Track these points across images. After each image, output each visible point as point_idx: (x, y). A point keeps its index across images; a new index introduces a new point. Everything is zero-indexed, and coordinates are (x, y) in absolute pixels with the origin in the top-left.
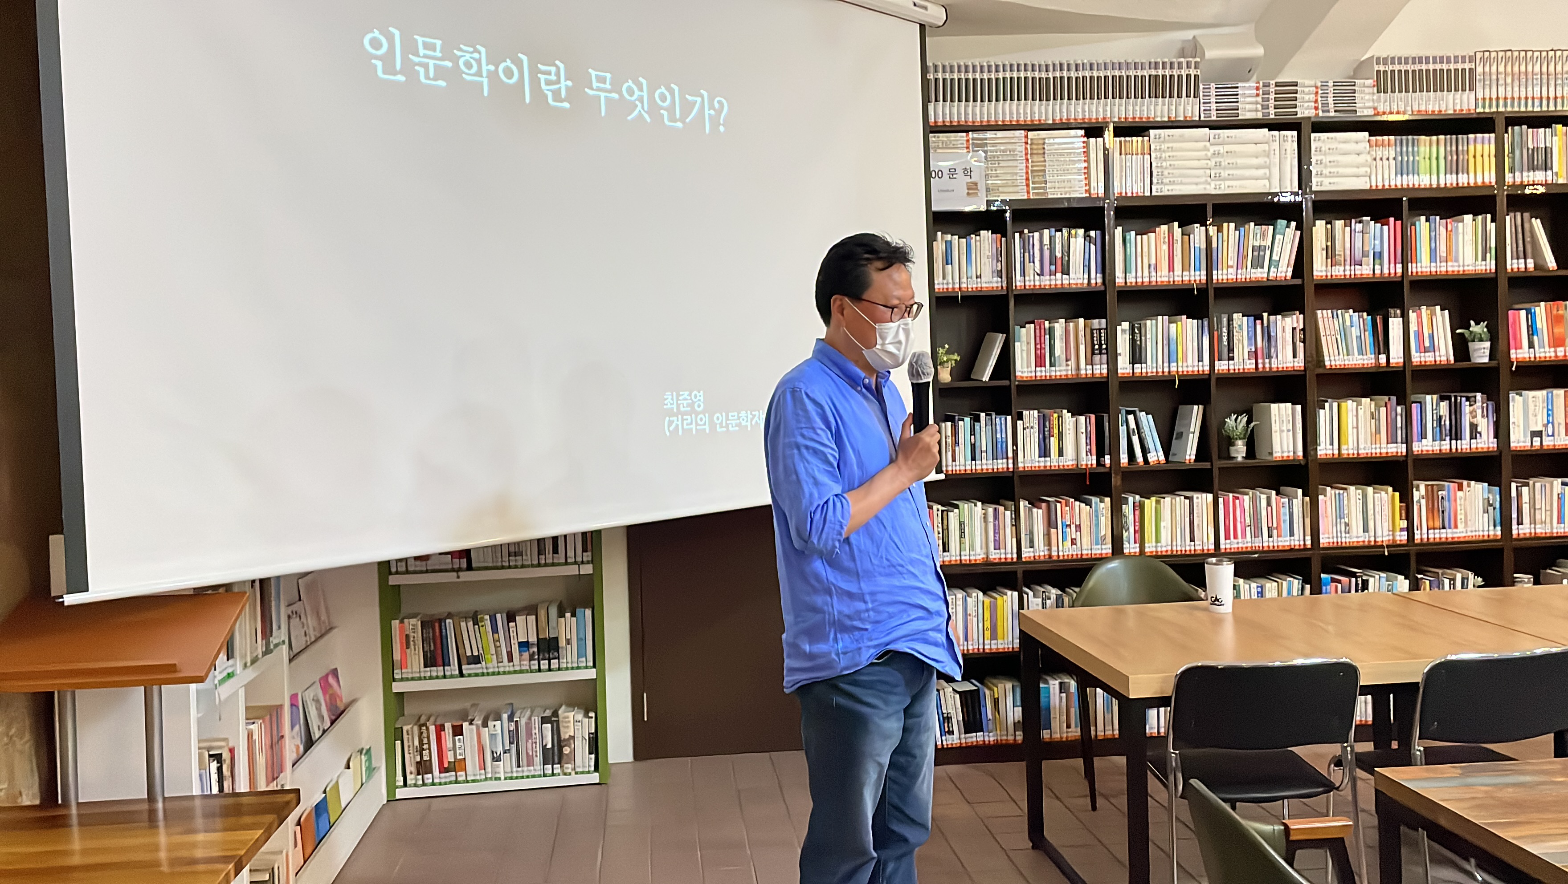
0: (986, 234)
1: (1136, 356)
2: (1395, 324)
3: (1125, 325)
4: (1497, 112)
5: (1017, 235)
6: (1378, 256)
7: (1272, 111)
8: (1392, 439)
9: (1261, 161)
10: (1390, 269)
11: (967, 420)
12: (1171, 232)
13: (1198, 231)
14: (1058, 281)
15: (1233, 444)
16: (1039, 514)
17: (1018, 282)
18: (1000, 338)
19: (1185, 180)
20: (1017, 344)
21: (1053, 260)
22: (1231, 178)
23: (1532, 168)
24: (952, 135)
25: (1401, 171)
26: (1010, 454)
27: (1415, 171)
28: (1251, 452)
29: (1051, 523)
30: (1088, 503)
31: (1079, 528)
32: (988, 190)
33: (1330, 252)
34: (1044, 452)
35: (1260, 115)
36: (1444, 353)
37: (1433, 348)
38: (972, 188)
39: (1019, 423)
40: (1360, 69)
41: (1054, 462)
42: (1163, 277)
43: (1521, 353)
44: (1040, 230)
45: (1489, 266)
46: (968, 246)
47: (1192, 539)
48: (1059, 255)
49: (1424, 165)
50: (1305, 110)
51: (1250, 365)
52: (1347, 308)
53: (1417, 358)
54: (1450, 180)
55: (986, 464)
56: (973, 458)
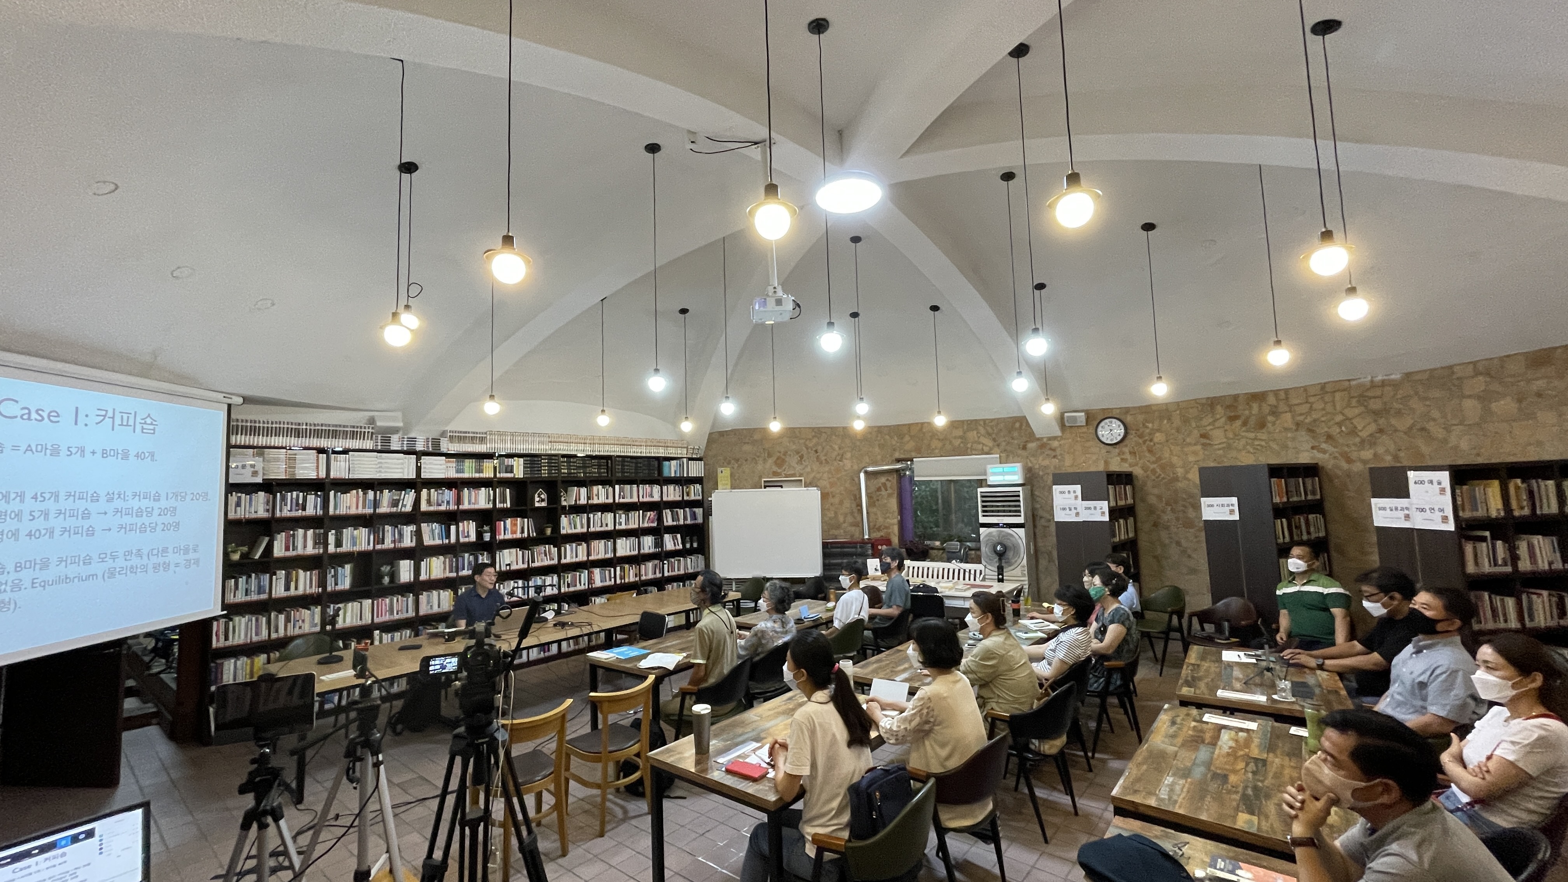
0: (261, 494)
1: (339, 544)
2: (453, 528)
3: (333, 532)
4: (495, 452)
5: (278, 494)
6: (448, 503)
7: (405, 447)
8: (451, 571)
9: (399, 466)
10: (453, 507)
11: (244, 578)
12: (357, 493)
13: (371, 494)
14: (300, 513)
15: (383, 577)
16: (282, 618)
17: (278, 514)
18: (267, 539)
19: (365, 472)
20: (275, 543)
21: (297, 504)
22: (386, 472)
23: (506, 472)
24: (245, 450)
25: (458, 471)
26: (267, 591)
27: (463, 472)
28: (392, 580)
29: (288, 620)
30: (309, 609)
31: (303, 621)
32: (264, 474)
33: (429, 502)
34: (287, 588)
35: (399, 449)
36: (473, 538)
37: (468, 536)
38: (255, 473)
39: (274, 577)
40: (443, 434)
41: (292, 592)
42: (353, 511)
43: (501, 537)
44: (291, 491)
45: (491, 506)
46: (251, 499)
47: (361, 619)
48: (301, 502)
49: (466, 469)
50: (420, 447)
51: (392, 546)
52: (433, 522)
53: (462, 540)
54: (477, 475)
55: (254, 597)
56: (246, 595)
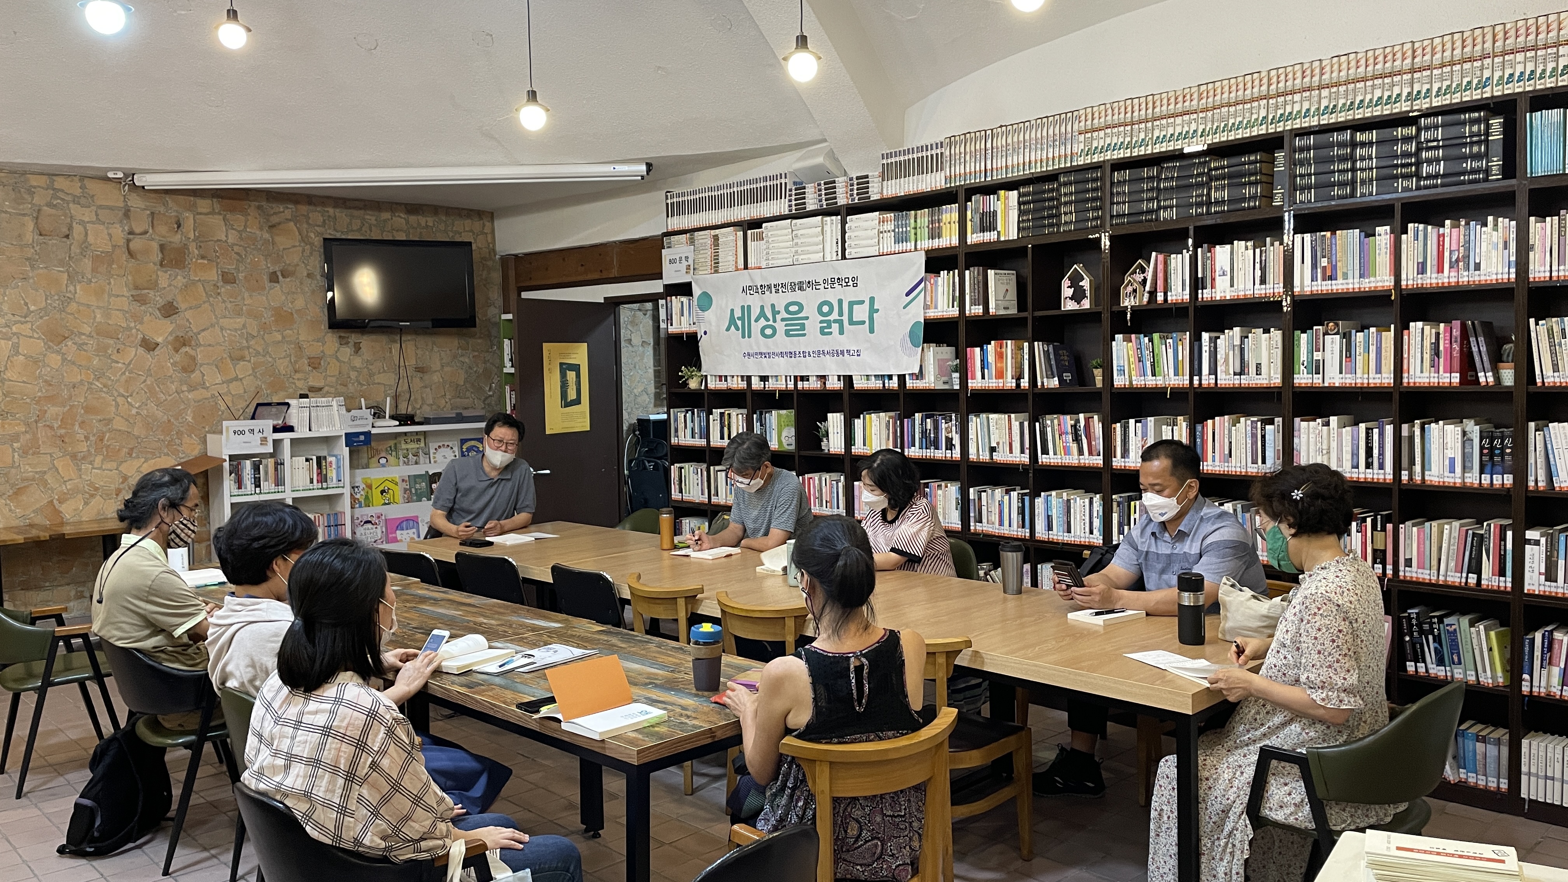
4: (960, 185)
7: (824, 203)
9: (818, 239)
11: (690, 413)
19: (780, 256)
22: (804, 253)
23: (983, 230)
24: (680, 237)
25: (898, 239)
26: (706, 436)
27: (907, 239)
32: (694, 269)
35: (818, 207)
38: (688, 268)
39: (711, 417)
43: (976, 383)
45: (954, 312)
49: (912, 232)
50: (842, 200)
54: (929, 244)
55: (697, 441)
